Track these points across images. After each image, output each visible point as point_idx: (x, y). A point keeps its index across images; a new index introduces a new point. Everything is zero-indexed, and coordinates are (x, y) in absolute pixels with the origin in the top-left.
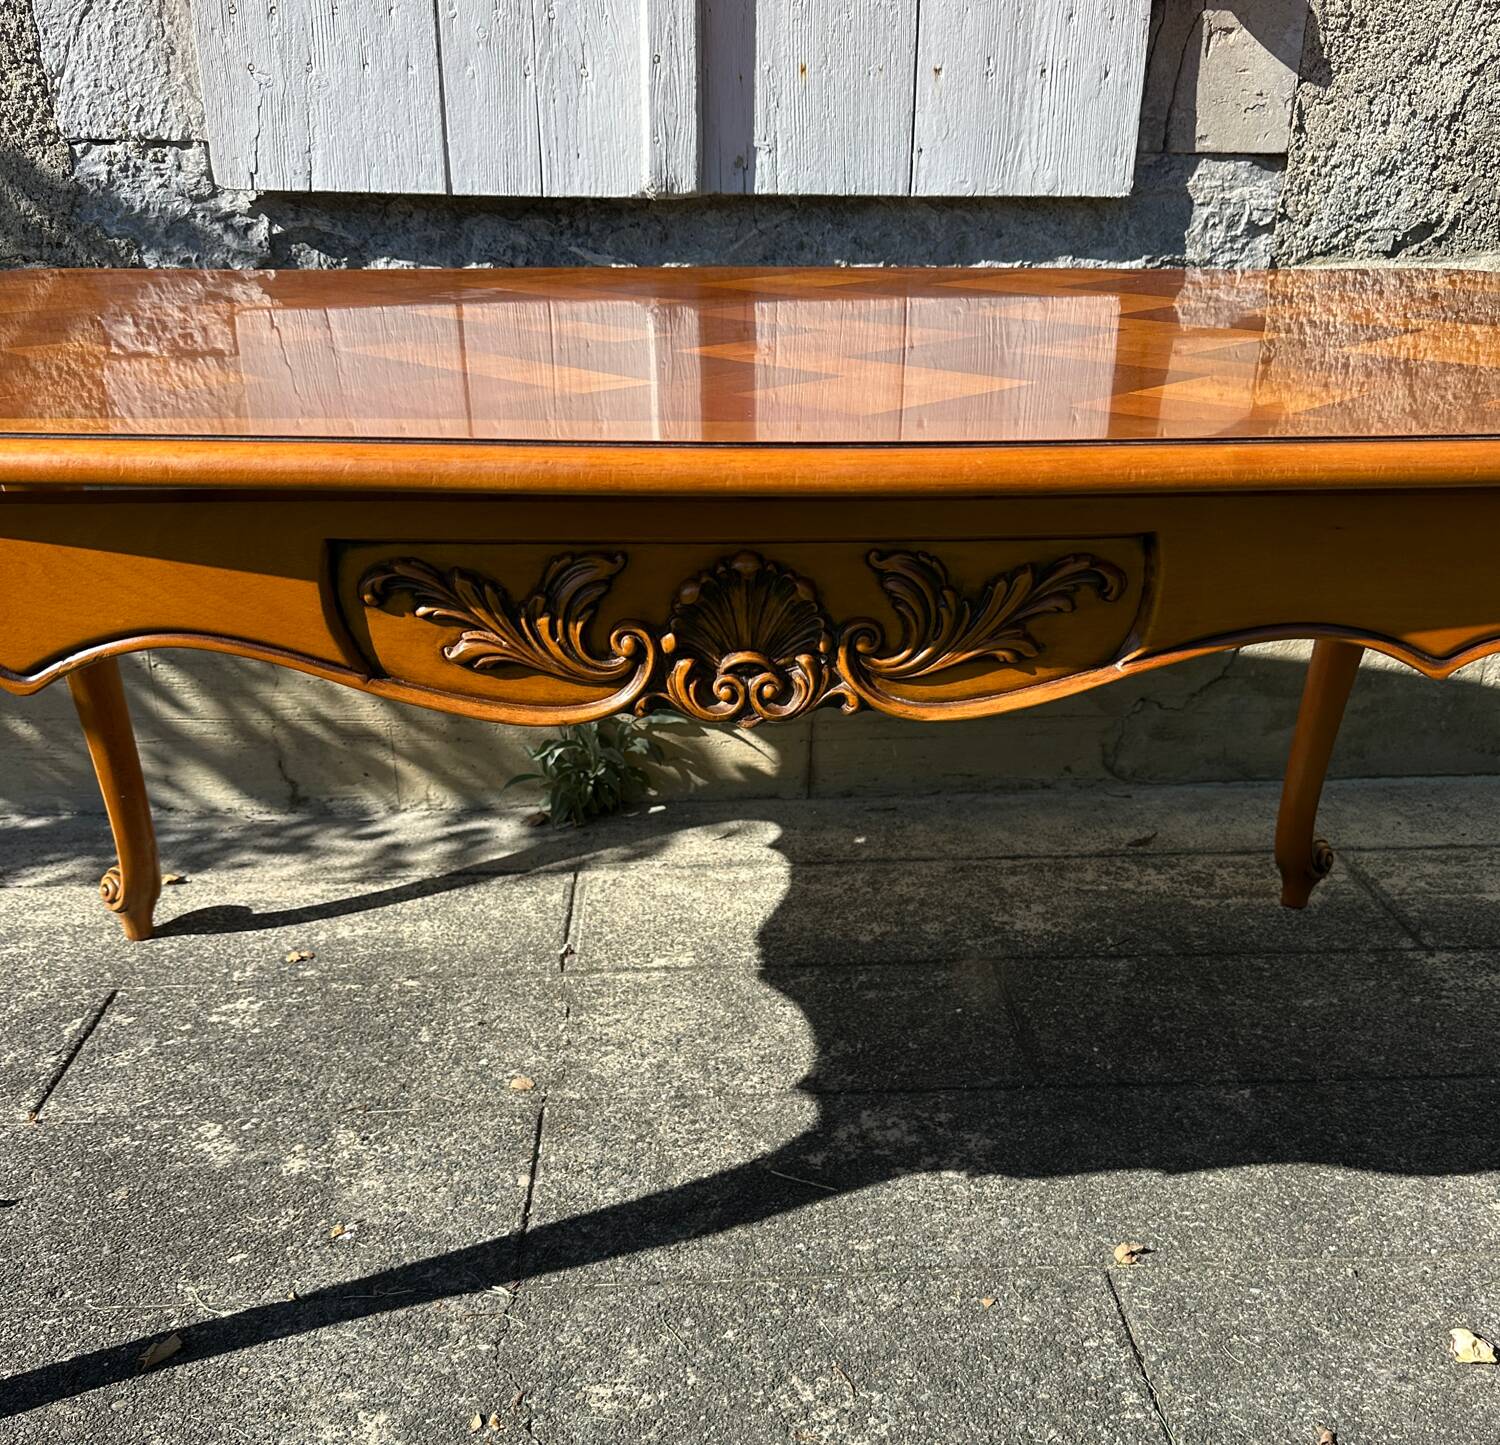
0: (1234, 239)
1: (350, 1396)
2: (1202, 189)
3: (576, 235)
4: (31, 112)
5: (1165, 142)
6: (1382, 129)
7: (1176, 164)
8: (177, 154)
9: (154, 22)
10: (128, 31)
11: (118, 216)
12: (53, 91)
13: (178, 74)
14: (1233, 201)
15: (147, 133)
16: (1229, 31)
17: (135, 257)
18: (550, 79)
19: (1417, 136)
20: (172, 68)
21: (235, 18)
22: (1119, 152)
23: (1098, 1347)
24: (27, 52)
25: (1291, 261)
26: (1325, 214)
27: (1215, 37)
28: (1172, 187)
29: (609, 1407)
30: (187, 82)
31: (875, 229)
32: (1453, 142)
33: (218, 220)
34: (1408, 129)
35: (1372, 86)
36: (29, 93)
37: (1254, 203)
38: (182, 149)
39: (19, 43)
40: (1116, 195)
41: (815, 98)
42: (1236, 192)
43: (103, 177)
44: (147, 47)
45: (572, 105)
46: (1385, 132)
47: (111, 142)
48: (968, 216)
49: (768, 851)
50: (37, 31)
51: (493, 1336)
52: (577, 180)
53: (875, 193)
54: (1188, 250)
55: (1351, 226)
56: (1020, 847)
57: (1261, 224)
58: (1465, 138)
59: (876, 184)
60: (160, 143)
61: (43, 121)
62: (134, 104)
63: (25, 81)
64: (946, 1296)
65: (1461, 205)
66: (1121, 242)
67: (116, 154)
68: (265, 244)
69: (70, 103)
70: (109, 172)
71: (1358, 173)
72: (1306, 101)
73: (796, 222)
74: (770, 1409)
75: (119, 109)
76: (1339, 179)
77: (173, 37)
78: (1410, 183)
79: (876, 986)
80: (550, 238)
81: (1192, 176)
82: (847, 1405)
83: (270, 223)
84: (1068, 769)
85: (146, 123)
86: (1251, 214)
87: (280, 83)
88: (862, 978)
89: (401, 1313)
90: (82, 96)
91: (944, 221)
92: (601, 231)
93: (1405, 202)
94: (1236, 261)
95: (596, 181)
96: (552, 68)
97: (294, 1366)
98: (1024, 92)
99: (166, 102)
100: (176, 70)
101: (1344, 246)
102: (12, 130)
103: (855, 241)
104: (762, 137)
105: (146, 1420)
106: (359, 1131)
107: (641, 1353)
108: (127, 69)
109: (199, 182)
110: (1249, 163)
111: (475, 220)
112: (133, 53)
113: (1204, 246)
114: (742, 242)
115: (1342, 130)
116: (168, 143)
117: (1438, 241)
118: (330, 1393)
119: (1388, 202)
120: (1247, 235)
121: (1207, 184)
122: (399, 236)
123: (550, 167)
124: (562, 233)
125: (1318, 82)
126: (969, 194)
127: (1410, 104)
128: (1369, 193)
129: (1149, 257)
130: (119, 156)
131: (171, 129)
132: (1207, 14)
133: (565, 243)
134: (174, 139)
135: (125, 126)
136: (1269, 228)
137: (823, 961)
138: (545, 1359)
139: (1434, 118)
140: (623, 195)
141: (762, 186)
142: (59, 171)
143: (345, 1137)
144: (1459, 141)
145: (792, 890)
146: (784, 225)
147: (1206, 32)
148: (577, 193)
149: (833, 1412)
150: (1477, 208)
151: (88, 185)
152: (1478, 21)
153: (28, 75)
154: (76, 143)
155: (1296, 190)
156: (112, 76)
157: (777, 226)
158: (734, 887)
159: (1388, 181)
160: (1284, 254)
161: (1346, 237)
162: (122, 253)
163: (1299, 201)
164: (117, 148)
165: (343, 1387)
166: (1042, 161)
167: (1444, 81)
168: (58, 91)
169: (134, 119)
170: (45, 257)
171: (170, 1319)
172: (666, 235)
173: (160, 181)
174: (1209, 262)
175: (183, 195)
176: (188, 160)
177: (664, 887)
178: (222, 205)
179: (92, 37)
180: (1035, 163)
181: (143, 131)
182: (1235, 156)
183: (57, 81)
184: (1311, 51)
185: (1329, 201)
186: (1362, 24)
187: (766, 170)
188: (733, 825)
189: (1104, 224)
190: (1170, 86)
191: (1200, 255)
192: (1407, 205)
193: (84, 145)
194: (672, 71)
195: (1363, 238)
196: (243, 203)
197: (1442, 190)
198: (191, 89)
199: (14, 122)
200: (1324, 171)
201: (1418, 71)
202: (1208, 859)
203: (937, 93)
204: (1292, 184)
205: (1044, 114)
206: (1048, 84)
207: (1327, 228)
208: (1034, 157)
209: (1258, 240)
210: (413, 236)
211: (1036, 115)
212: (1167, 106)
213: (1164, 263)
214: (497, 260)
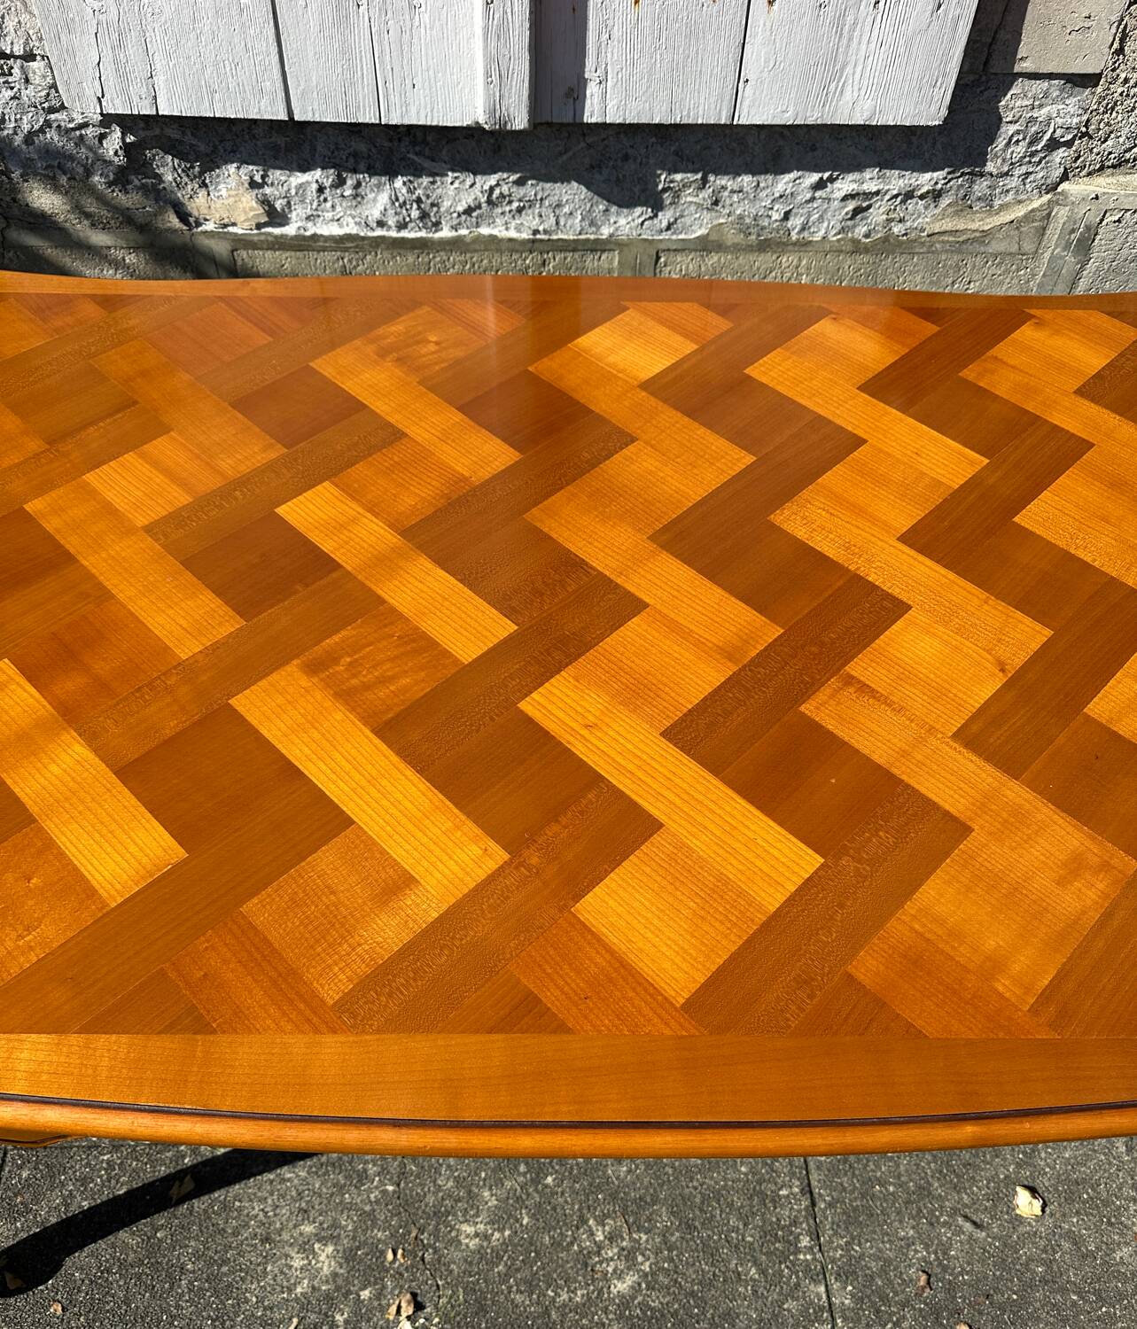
1: (308, 1229)
2: (1012, 109)
3: (413, 144)
5: (986, 63)
7: (995, 85)
8: (22, 67)
14: (1040, 119)
18: (383, 10)
22: (939, 84)
23: (788, 1196)
25: (1084, 173)
28: (985, 106)
29: (473, 1244)
31: (698, 143)
37: (1060, 121)
38: (27, 62)
40: (930, 124)
41: (647, 31)
42: (1044, 111)
45: (406, 37)
48: (786, 132)
51: (395, 1179)
52: (413, 110)
53: (700, 122)
54: (988, 164)
57: (1062, 140)
59: (701, 113)
60: (4, 56)
66: (927, 155)
68: (121, 152)
72: (1132, 24)
73: (622, 136)
74: (576, 1248)
80: (389, 145)
81: (1005, 95)
82: (624, 1244)
83: (122, 133)
86: (1054, 132)
87: (113, 10)
91: (762, 137)
92: (437, 141)
94: (1031, 173)
95: (432, 111)
96: (385, 1)
97: (270, 1201)
98: (855, 24)
103: (677, 154)
104: (593, 69)
105: (181, 1248)
107: (492, 1195)
109: (48, 94)
110: (1063, 82)
111: (317, 127)
113: (1004, 160)
114: (570, 153)
116: (12, 56)
118: (295, 1226)
120: (1047, 150)
121: (1018, 103)
122: (246, 142)
123: (387, 96)
124: (400, 140)
126: (789, 123)
129: (950, 170)
131: (12, 43)
133: (403, 150)
134: (17, 54)
136: (1069, 144)
138: (431, 1199)
140: (458, 124)
141: (592, 114)
146: (611, 139)
148: (414, 122)
149: (616, 1250)
155: (1102, 110)
157: (604, 140)
160: (1078, 167)
163: (1103, 120)
165: (303, 1220)
166: (863, 92)
171: (184, 1157)
172: (499, 147)
173: (10, 93)
174: (1007, 174)
175: (35, 107)
176: (34, 73)
178: (74, 117)
180: (856, 94)
182: (1052, 76)
185: (1131, 120)
187: (596, 100)
189: (914, 139)
190: (1001, 8)
191: (998, 168)
194: (505, 12)
196: (94, 116)
200: (1133, 92)
203: (768, 24)
204: (1100, 103)
205: (872, 46)
206: (880, 15)
207: (1124, 144)
208: (856, 88)
209: (1055, 153)
210: (259, 143)
211: (864, 47)
212: (995, 28)
213: (963, 174)
214: (340, 166)
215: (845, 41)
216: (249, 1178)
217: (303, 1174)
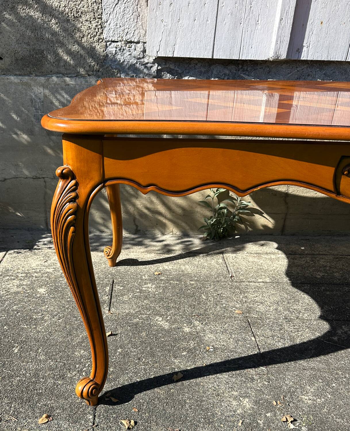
1: (235, 393)
3: (243, 71)
4: (97, 33)
8: (135, 46)
9: (135, 8)
10: (128, 10)
11: (116, 63)
12: (104, 27)
13: (140, 22)
15: (128, 39)
17: (119, 75)
18: (247, 25)
20: (138, 21)
21: (160, 6)
24: (98, 15)
30: (142, 25)
31: (331, 70)
33: (144, 65)
36: (97, 27)
38: (137, 44)
39: (97, 13)
41: (324, 32)
43: (114, 52)
44: (132, 14)
45: (252, 32)
47: (117, 42)
50: (102, 9)
51: (267, 380)
52: (250, 55)
53: (336, 60)
59: (337, 57)
60: (131, 42)
61: (100, 35)
62: (126, 31)
63: (97, 24)
67: (118, 45)
68: (155, 72)
69: (108, 30)
70: (116, 51)
73: (309, 68)
75: (121, 32)
77: (140, 12)
79: (328, 290)
80: (235, 72)
83: (157, 66)
85: (128, 36)
87: (170, 25)
88: (323, 288)
89: (238, 372)
90: (112, 28)
92: (251, 70)
95: (256, 55)
96: (248, 21)
99: (135, 31)
100: (139, 21)
102: (90, 38)
103: (325, 74)
104: (306, 43)
106: (199, 321)
107: (311, 388)
108: (126, 21)
109: (140, 54)
111: (215, 66)
112: (128, 16)
114: (292, 73)
116: (134, 42)
122: (192, 70)
123: (243, 50)
124: (239, 70)
130: (119, 46)
131: (135, 38)
133: (239, 73)
135: (122, 37)
137: (309, 283)
140: (262, 59)
141: (303, 57)
142: (102, 50)
143: (197, 323)
145: (289, 262)
146: (305, 69)
148: (249, 59)
151: (109, 54)
153: (98, 22)
154: (108, 42)
156: (121, 23)
157: (302, 69)
162: (115, 74)
164: (119, 43)
168: (105, 27)
169: (125, 35)
170: (94, 74)
172: (270, 71)
173: (129, 53)
175: (135, 57)
176: (138, 47)
178: (145, 61)
179: (117, 12)
181: (127, 39)
183: (105, 24)
187: (305, 52)
188: (262, 242)
193: (110, 42)
194: (285, 23)
196: (151, 60)
198: (143, 27)
199: (92, 36)
210: (196, 70)
214: (220, 77)
216: (204, 376)
217: (227, 377)
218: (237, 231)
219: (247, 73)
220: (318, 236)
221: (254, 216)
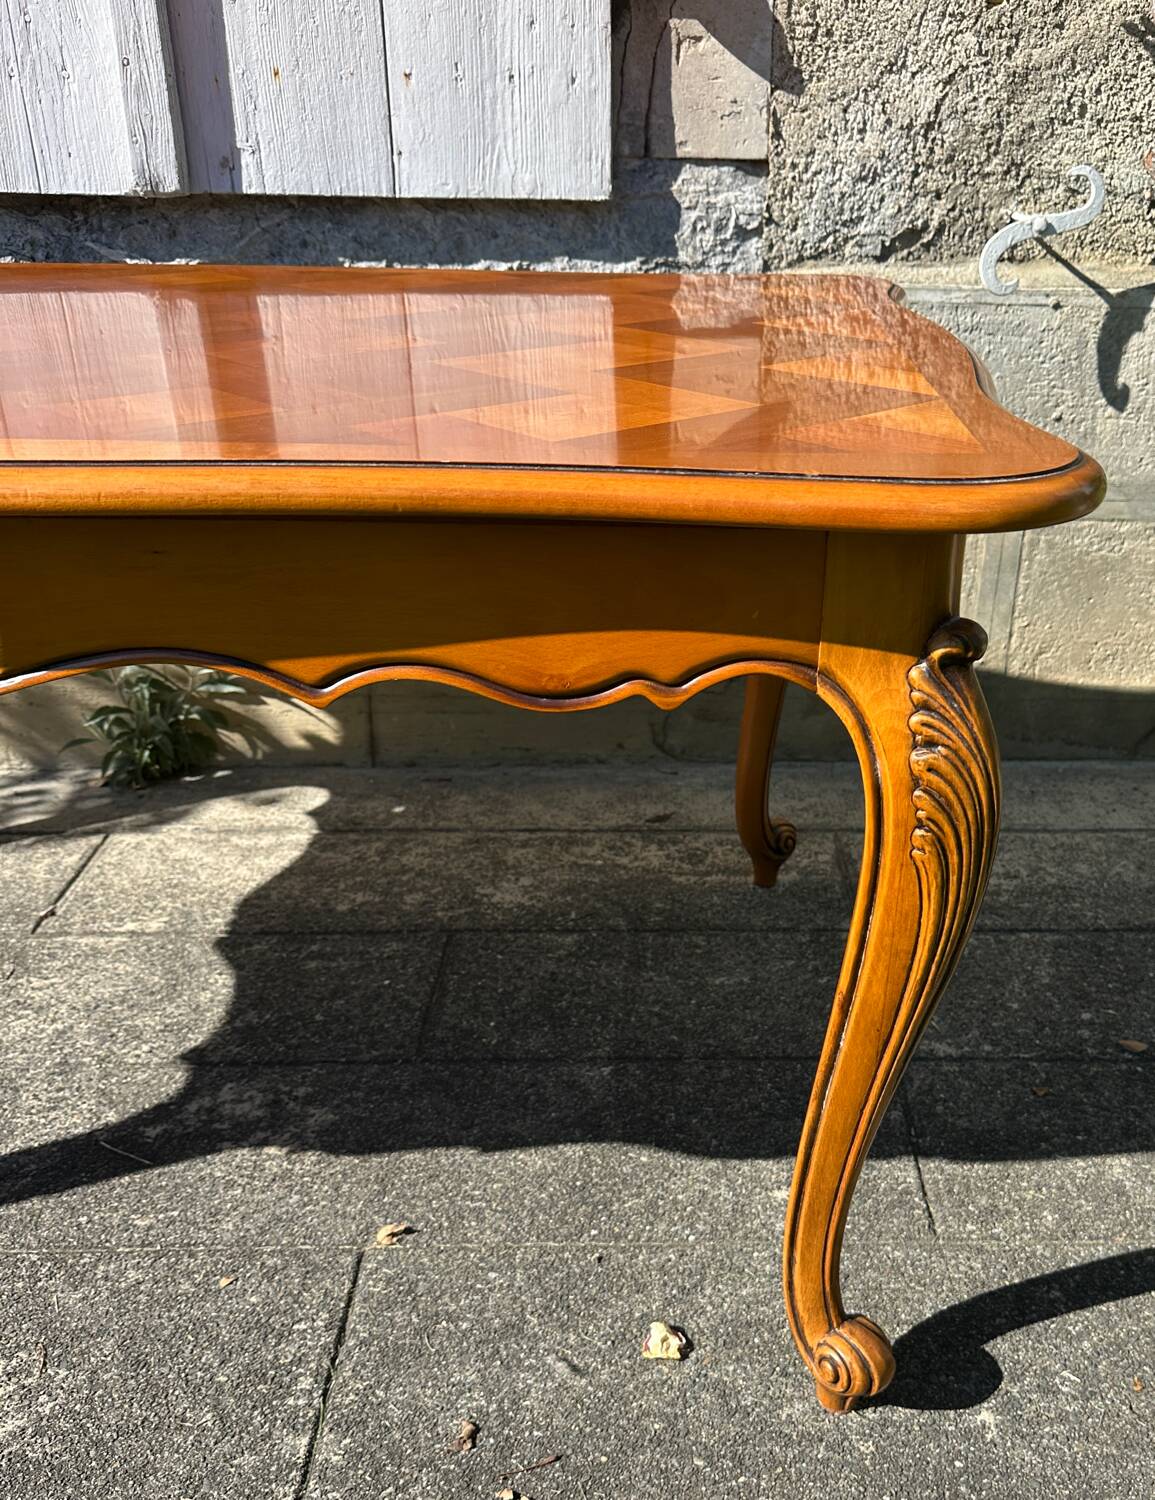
0: (724, 243)
2: (687, 194)
3: (91, 231)
5: (647, 148)
6: (859, 137)
7: (660, 169)
14: (719, 205)
16: (698, 39)
18: (34, 81)
19: (895, 143)
22: (594, 157)
23: (305, 1331)
25: (783, 264)
26: (811, 219)
27: (685, 45)
28: (656, 191)
31: (374, 228)
32: (932, 151)
34: (885, 137)
35: (844, 95)
37: (740, 207)
40: (595, 198)
41: (291, 101)
42: (721, 197)
45: (58, 106)
46: (862, 140)
48: (462, 217)
49: (303, 818)
52: (72, 178)
53: (362, 194)
54: (680, 253)
55: (839, 231)
56: (546, 820)
57: (749, 227)
58: (942, 146)
59: (360, 185)
64: (189, 1275)
65: (945, 212)
66: (614, 244)
71: (840, 179)
72: (780, 109)
73: (297, 221)
76: (821, 185)
78: (893, 189)
79: (323, 956)
80: (68, 234)
81: (676, 180)
82: (28, 1382)
84: (620, 746)
86: (737, 218)
88: (314, 948)
91: (439, 222)
92: (113, 227)
93: (889, 209)
94: (729, 264)
95: (90, 179)
96: (34, 69)
98: (495, 97)
101: (833, 251)
103: (355, 239)
104: (244, 139)
110: (732, 169)
113: (695, 248)
114: (247, 239)
115: (819, 137)
117: (927, 246)
119: (872, 208)
120: (737, 239)
121: (692, 188)
123: (44, 165)
124: (78, 229)
125: (791, 90)
126: (452, 196)
127: (884, 112)
128: (852, 199)
129: (642, 259)
132: (673, 22)
133: (82, 239)
136: (758, 232)
137: (285, 930)
139: (910, 126)
140: (116, 193)
141: (249, 186)
144: (937, 149)
146: (286, 223)
147: (674, 40)
148: (74, 191)
150: (961, 215)
152: (944, 31)
155: (779, 196)
157: (279, 225)
158: (246, 854)
159: (871, 188)
160: (775, 258)
161: (835, 241)
163: (783, 207)
166: (519, 165)
167: (916, 91)
172: (174, 232)
174: (702, 264)
177: (182, 851)
180: (512, 167)
182: (718, 162)
184: (781, 59)
185: (814, 206)
186: (829, 33)
187: (252, 170)
189: (597, 227)
190: (645, 92)
191: (691, 258)
192: (891, 212)
194: (142, 73)
195: (852, 242)
197: (925, 196)
200: (805, 177)
201: (890, 80)
202: (712, 836)
203: (409, 96)
204: (775, 189)
205: (518, 118)
206: (517, 90)
207: (814, 233)
208: (512, 161)
209: (748, 244)
211: (509, 119)
212: (644, 112)
213: (657, 265)
214: (18, 254)
215: (489, 114)
218: (223, 754)
219: (104, 239)
220: (494, 765)
221: (264, 703)
